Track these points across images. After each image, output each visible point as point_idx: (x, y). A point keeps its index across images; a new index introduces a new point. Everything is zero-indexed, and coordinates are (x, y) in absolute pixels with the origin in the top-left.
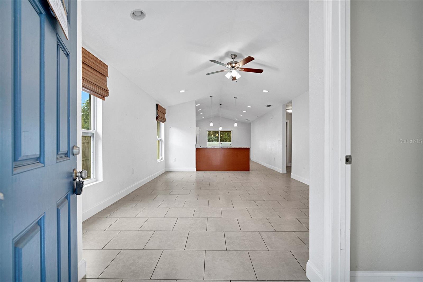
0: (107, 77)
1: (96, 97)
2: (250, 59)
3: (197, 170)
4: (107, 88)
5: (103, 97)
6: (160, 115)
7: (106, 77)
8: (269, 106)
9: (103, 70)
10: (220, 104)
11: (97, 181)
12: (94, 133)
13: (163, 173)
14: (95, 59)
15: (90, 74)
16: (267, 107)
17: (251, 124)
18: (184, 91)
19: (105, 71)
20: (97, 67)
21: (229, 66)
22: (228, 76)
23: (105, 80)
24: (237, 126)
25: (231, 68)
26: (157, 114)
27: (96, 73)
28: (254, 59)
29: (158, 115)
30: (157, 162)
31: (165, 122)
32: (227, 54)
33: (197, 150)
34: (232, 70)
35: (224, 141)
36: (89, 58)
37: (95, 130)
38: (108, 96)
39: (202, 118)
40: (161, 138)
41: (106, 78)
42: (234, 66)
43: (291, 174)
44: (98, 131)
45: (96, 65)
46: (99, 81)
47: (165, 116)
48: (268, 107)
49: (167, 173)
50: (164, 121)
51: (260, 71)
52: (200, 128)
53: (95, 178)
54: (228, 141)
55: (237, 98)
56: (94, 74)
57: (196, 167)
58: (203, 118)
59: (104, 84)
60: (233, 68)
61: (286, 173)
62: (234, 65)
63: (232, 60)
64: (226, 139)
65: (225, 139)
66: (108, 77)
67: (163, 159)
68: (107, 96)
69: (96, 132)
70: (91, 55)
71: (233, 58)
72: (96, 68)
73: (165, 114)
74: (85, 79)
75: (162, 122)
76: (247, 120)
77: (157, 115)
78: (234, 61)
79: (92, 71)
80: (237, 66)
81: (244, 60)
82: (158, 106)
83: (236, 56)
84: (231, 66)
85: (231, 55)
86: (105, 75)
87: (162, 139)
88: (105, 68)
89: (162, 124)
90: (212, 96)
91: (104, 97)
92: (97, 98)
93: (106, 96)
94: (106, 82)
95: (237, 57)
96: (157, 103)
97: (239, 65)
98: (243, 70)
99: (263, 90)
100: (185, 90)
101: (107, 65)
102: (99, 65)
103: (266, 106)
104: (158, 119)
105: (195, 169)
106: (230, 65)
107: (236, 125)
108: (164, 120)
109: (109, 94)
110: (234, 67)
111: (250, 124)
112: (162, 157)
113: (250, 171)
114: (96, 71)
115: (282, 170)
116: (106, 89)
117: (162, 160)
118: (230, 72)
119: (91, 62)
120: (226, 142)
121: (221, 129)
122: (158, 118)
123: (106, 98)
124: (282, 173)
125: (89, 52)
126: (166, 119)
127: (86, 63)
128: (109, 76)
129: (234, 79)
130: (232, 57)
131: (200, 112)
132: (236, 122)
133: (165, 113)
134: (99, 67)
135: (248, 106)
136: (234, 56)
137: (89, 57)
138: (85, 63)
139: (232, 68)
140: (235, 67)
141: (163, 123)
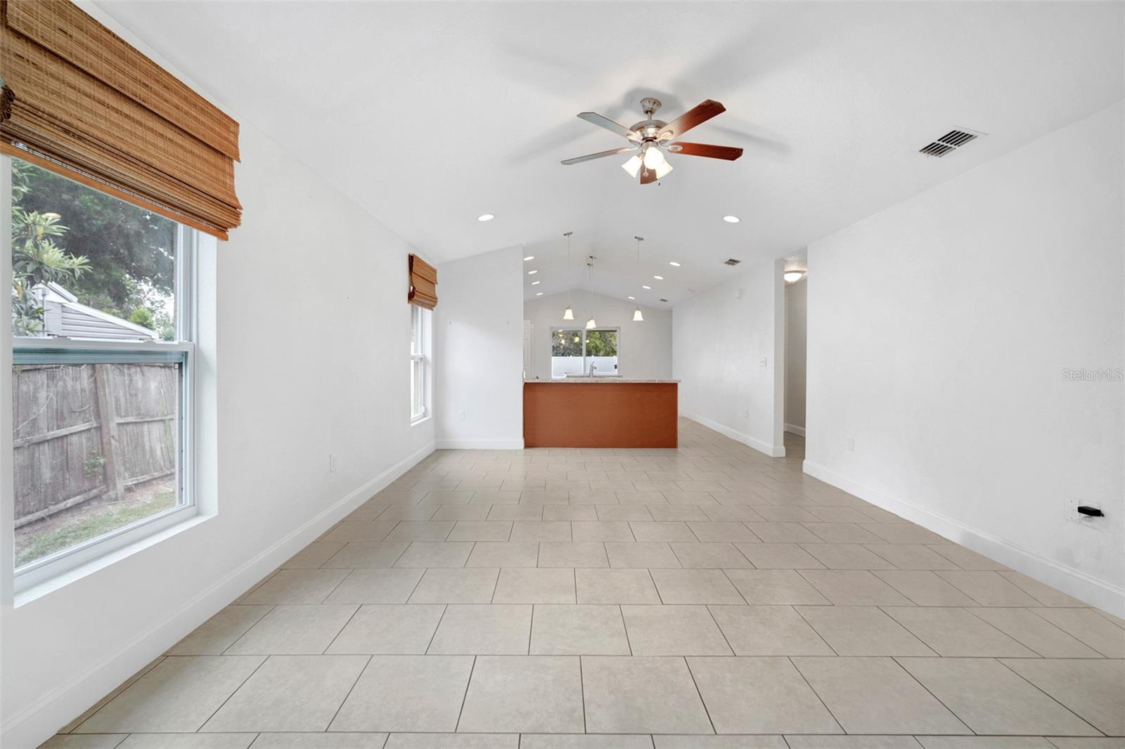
0: (235, 161)
1: (195, 231)
2: (710, 110)
3: (527, 446)
4: (236, 199)
5: (220, 230)
6: (421, 286)
7: (231, 159)
8: (732, 262)
9: (219, 135)
10: (591, 257)
11: (198, 514)
12: (186, 353)
13: (429, 456)
14: (184, 93)
15: (160, 142)
16: (727, 265)
17: (671, 311)
18: (491, 217)
19: (226, 139)
20: (193, 124)
21: (637, 136)
22: (632, 167)
23: (228, 170)
24: (641, 319)
25: (642, 142)
26: (411, 283)
27: (188, 143)
28: (725, 110)
29: (414, 288)
30: (412, 425)
31: (436, 307)
32: (630, 98)
33: (528, 387)
34: (646, 149)
35: (593, 353)
36: (156, 87)
37: (191, 340)
38: (239, 224)
39: (538, 294)
40: (422, 352)
41: (232, 166)
42: (651, 136)
43: (805, 462)
44: (200, 346)
45: (186, 113)
46: (203, 172)
47: (435, 291)
48: (730, 266)
49: (440, 453)
50: (432, 303)
51: (732, 154)
52: (531, 323)
53: (190, 507)
54: (602, 353)
55: (642, 239)
56: (182, 147)
57: (524, 436)
58: (541, 294)
59: (225, 183)
60: (650, 143)
61: (784, 456)
62: (651, 132)
63: (645, 118)
64: (598, 347)
65: (593, 347)
66: (239, 161)
67: (430, 415)
68: (235, 226)
69: (196, 349)
70: (165, 78)
71: (649, 112)
72: (187, 126)
73: (433, 284)
74: (134, 160)
75: (426, 308)
76: (662, 300)
77: (412, 288)
78: (653, 119)
79: (170, 133)
80: (664, 134)
81: (683, 116)
82: (414, 259)
83: (657, 103)
84: (643, 135)
85: (644, 100)
86: (225, 154)
87: (426, 355)
88: (227, 128)
89: (426, 315)
90: (571, 233)
91: (226, 228)
92: (198, 233)
93: (231, 227)
94: (232, 176)
95: (661, 108)
96: (412, 253)
97: (669, 133)
98: (680, 148)
99: (724, 216)
100: (494, 215)
101: (233, 121)
102: (202, 118)
103: (726, 263)
104: (415, 298)
105: (520, 442)
106: (638, 132)
107: (638, 316)
108: (430, 301)
109: (242, 217)
110: (652, 140)
111: (669, 313)
112: (426, 409)
113: (679, 449)
114: (189, 137)
115: (772, 447)
116: (228, 199)
117: (425, 417)
118: (639, 156)
119: (166, 101)
120: (596, 355)
121: (591, 325)
122: (413, 296)
123: (231, 232)
124: (772, 455)
125: (157, 66)
126: (436, 299)
127: (143, 103)
128: (241, 157)
129: (648, 177)
130: (644, 106)
131: (534, 278)
132: (638, 309)
133: (436, 280)
134: (203, 124)
135: (672, 263)
136: (652, 105)
137: (158, 81)
138: (139, 101)
139: (647, 141)
140: (655, 138)
141: (430, 311)
